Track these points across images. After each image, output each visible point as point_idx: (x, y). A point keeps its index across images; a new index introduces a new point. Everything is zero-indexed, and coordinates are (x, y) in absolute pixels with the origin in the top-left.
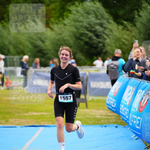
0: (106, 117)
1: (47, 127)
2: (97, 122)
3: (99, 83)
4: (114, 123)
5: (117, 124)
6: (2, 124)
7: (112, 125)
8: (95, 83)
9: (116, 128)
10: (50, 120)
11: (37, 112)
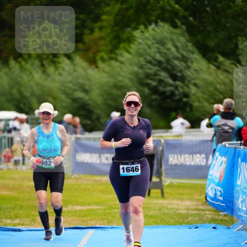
0: (196, 212)
1: (99, 229)
2: (181, 220)
3: (183, 156)
4: (210, 222)
5: (215, 223)
6: (26, 225)
7: (207, 224)
8: (176, 156)
9: (213, 229)
10: (104, 217)
11: (82, 206)
